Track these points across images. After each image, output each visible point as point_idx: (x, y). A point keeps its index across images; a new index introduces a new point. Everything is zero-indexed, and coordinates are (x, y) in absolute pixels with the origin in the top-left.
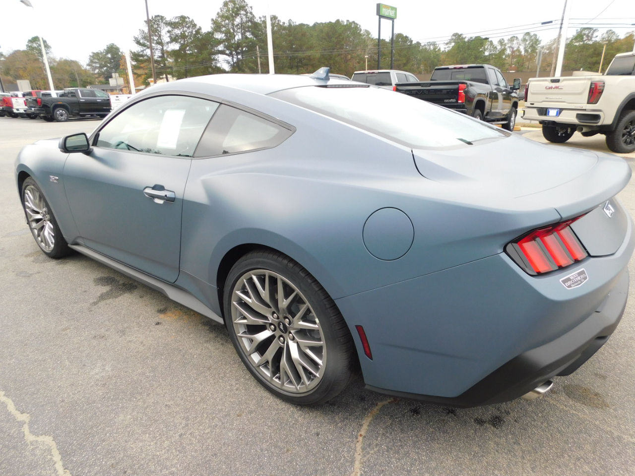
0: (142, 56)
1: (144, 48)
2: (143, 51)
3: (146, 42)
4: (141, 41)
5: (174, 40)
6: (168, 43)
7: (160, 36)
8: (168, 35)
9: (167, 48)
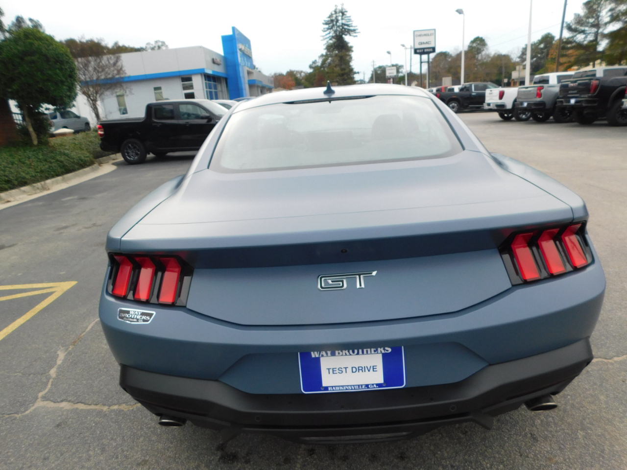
0: (571, 42)
1: (575, 34)
2: (573, 37)
3: (578, 27)
4: (573, 27)
5: (614, 18)
6: (606, 24)
7: (598, 17)
8: (610, 14)
9: (603, 30)
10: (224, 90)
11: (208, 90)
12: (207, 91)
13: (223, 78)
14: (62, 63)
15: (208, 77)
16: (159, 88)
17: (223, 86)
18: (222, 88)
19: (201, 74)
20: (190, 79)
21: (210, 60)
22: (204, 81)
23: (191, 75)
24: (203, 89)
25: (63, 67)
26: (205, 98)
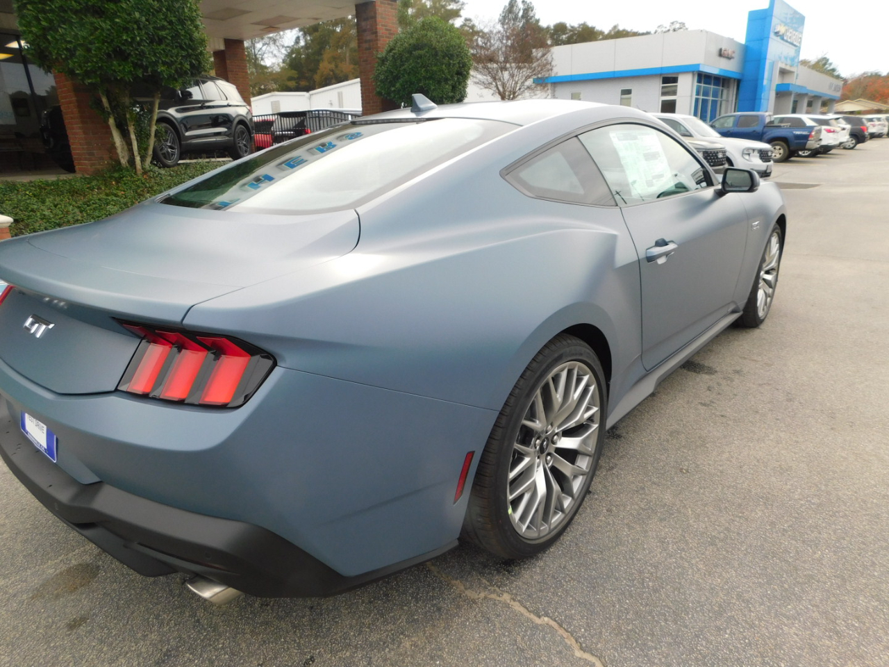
10: (730, 99)
11: (701, 97)
12: (697, 100)
13: (735, 79)
14: (451, 57)
15: (703, 77)
16: (628, 92)
17: (731, 93)
18: (728, 94)
19: (693, 72)
20: (675, 80)
21: (715, 51)
22: (696, 84)
23: (678, 73)
24: (691, 96)
25: (451, 62)
26: (690, 114)
